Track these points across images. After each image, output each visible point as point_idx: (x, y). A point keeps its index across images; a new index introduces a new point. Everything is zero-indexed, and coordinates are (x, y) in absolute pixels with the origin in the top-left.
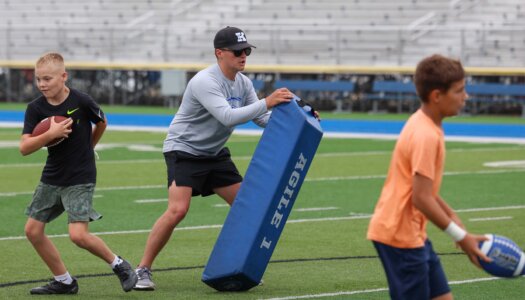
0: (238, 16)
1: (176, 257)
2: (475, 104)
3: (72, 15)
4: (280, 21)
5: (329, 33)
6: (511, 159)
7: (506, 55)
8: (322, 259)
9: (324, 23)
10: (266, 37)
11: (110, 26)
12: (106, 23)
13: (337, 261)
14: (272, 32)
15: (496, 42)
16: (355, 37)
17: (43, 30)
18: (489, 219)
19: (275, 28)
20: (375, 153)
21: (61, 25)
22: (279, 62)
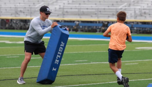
0: (69, 4)
1: (35, 74)
2: (138, 31)
3: (20, 3)
4: (81, 5)
5: (96, 9)
6: (144, 47)
7: (147, 16)
8: (78, 75)
9: (94, 6)
10: (77, 10)
11: (30, 7)
12: (30, 6)
13: (82, 76)
14: (78, 9)
15: (145, 12)
16: (103, 10)
17: (11, 8)
18: (131, 64)
19: (79, 7)
20: (104, 45)
21: (16, 6)
22: (80, 18)
